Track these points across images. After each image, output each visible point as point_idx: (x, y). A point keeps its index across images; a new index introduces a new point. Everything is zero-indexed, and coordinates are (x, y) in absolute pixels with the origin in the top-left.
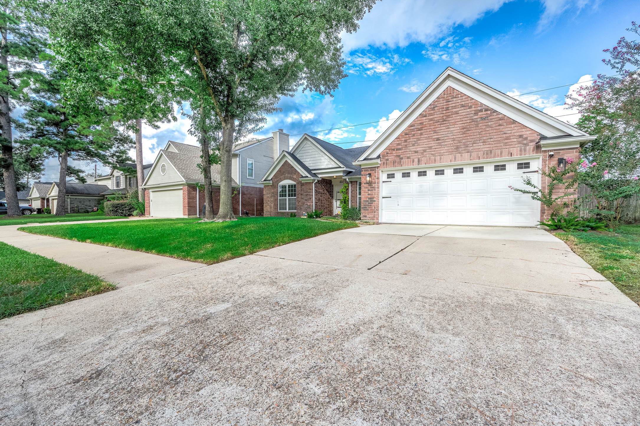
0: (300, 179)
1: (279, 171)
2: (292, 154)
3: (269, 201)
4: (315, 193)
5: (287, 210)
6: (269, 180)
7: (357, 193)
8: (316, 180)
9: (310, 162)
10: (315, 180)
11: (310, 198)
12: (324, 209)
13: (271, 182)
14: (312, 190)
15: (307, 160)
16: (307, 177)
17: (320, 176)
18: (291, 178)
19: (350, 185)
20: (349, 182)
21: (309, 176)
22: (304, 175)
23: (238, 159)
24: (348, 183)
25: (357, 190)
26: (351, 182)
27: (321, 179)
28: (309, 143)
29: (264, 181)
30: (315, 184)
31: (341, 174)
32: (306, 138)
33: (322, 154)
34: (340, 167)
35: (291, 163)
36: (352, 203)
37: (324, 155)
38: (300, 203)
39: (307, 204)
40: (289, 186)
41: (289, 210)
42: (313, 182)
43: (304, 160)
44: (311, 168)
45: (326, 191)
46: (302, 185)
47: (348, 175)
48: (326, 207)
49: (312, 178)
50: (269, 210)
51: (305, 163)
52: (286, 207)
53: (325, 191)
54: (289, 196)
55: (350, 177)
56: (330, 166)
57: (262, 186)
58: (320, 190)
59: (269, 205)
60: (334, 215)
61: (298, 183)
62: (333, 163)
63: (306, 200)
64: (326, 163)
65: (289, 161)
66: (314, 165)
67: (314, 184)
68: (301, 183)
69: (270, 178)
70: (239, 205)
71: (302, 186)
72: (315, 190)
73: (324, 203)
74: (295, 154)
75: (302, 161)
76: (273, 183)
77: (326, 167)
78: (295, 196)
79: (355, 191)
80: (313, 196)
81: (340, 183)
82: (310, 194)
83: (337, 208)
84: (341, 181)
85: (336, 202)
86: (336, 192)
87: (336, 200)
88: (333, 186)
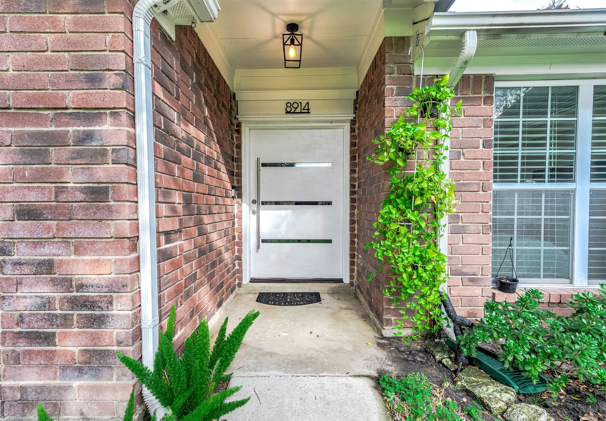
7: (489, 165)
25: (488, 145)
60: (246, 280)
79: (481, 148)
80: (134, 164)
81: (288, 112)
82: (89, 136)
83: (262, 245)
84: (295, 105)
85: (262, 212)
86: (258, 159)
87: (263, 203)
88: (239, 132)
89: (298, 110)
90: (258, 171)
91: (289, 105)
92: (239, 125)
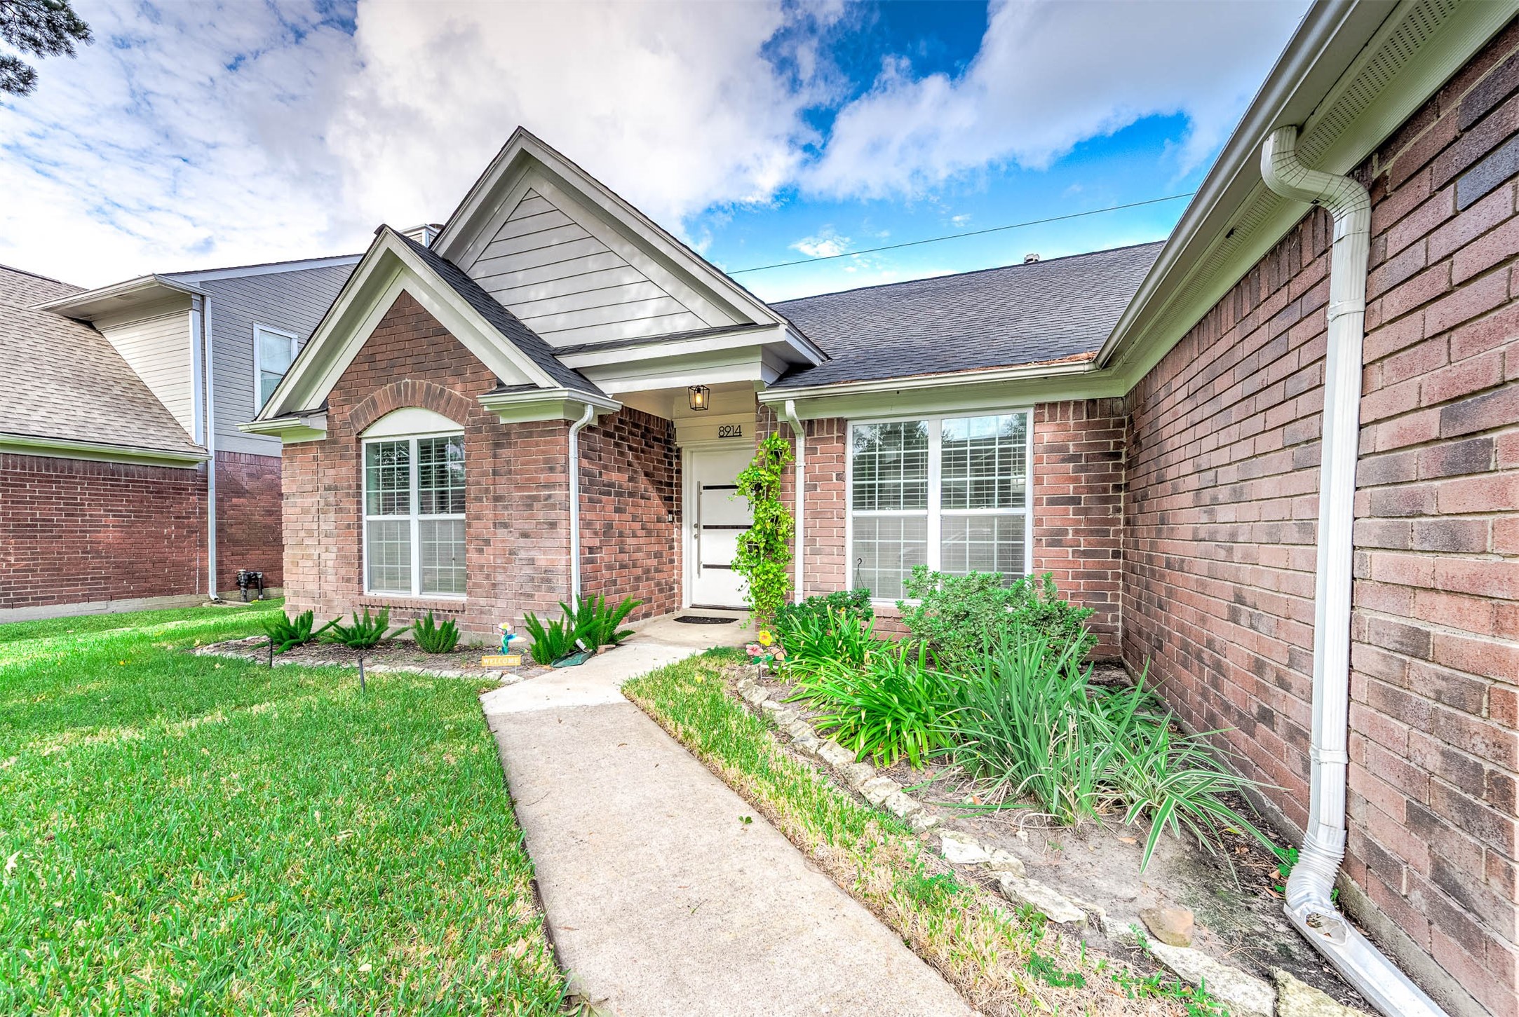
0: (483, 399)
1: (367, 356)
2: (445, 261)
3: (310, 533)
4: (583, 489)
5: (415, 593)
6: (306, 414)
7: (841, 496)
8: (589, 413)
9: (553, 306)
10: (579, 408)
11: (553, 525)
12: (638, 579)
13: (320, 423)
14: (566, 470)
15: (533, 294)
16: (534, 387)
17: (612, 387)
18: (432, 401)
19: (800, 443)
20: (798, 429)
21: (542, 378)
22: (509, 380)
23: (193, 316)
24: (787, 432)
25: (841, 477)
26: (809, 426)
27: (617, 406)
28: (546, 189)
29: (277, 417)
30: (581, 435)
31: (753, 372)
32: (524, 157)
33: (628, 249)
34: (750, 325)
35: (435, 310)
36: (815, 553)
37: (639, 259)
38: (489, 555)
39: (532, 561)
40: (425, 448)
41: (425, 588)
42: (568, 423)
43: (517, 296)
44: (555, 341)
45: (643, 482)
46: (501, 438)
47: (793, 381)
48: (647, 571)
49: (563, 393)
50: (312, 587)
51: (519, 313)
52: (407, 575)
53: (642, 478)
54: (424, 509)
55: (807, 393)
56: (682, 324)
57: (273, 448)
58: (615, 477)
59: (309, 557)
60: (686, 605)
61: (473, 429)
62: (698, 303)
63: (525, 535)
64: (651, 308)
65: (423, 298)
66: (577, 319)
67: (573, 438)
68: (495, 428)
69: (314, 401)
70: (203, 545)
71: (497, 445)
72: (583, 472)
73: (639, 550)
74: (464, 263)
75: (502, 299)
76: (331, 431)
77: (655, 332)
78: (460, 508)
79: (835, 480)
80: (568, 509)
81: (721, 437)
82: (549, 497)
83: (703, 571)
84: (728, 429)
85: (702, 537)
86: (699, 483)
87: (705, 527)
88: (678, 457)
89: (731, 434)
90: (699, 494)
91: (722, 429)
92: (679, 450)
